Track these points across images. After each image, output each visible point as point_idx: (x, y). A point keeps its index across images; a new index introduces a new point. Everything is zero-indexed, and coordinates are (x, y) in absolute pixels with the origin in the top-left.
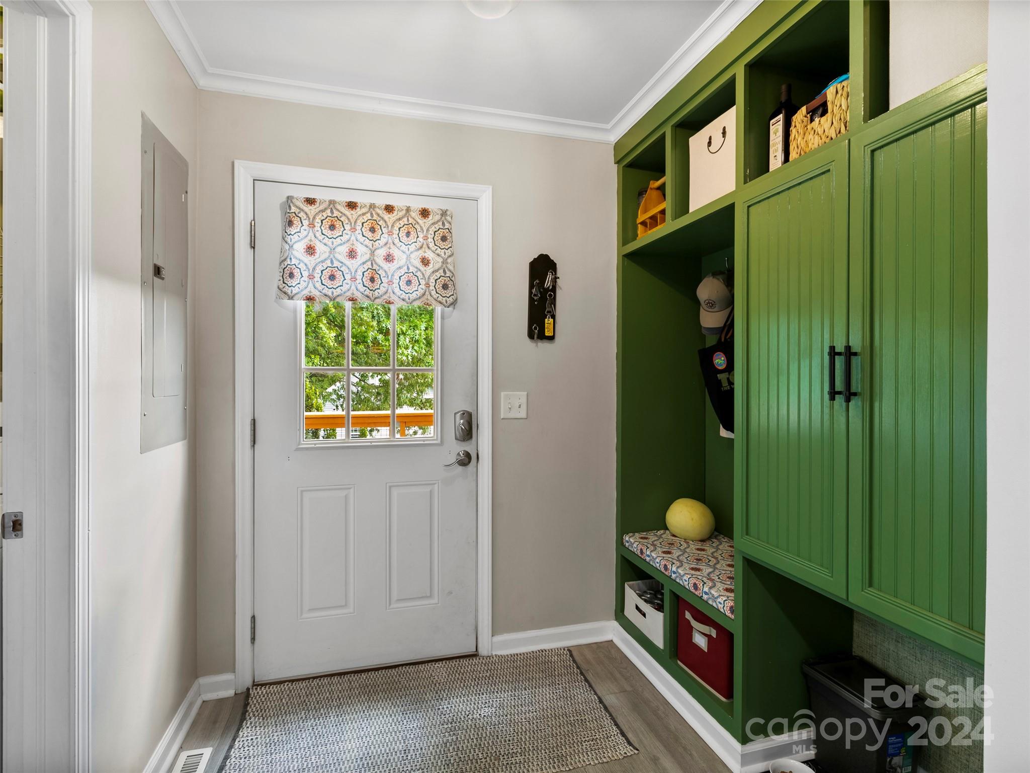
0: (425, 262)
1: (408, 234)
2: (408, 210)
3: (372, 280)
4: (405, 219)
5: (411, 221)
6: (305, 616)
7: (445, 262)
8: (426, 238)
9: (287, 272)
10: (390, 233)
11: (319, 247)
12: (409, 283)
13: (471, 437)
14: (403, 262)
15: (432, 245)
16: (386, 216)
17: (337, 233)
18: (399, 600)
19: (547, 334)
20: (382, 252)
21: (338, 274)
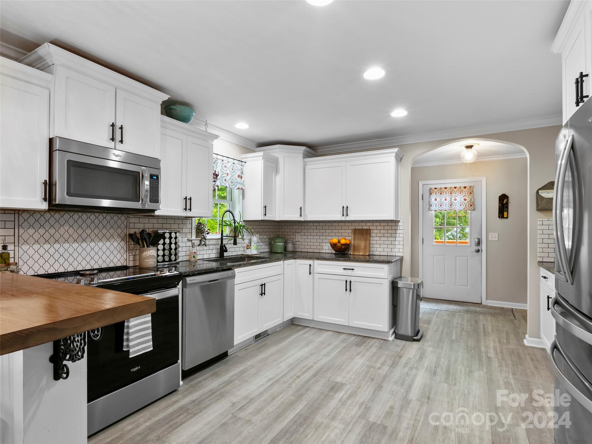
0: (465, 200)
1: (460, 193)
2: (460, 187)
3: (451, 205)
4: (460, 190)
5: (461, 190)
6: (434, 284)
7: (471, 199)
8: (465, 194)
9: (430, 205)
10: (456, 194)
11: (438, 199)
12: (461, 205)
13: (480, 245)
14: (459, 200)
15: (467, 195)
16: (455, 190)
17: (442, 195)
18: (458, 285)
19: (505, 216)
20: (454, 198)
21: (442, 205)
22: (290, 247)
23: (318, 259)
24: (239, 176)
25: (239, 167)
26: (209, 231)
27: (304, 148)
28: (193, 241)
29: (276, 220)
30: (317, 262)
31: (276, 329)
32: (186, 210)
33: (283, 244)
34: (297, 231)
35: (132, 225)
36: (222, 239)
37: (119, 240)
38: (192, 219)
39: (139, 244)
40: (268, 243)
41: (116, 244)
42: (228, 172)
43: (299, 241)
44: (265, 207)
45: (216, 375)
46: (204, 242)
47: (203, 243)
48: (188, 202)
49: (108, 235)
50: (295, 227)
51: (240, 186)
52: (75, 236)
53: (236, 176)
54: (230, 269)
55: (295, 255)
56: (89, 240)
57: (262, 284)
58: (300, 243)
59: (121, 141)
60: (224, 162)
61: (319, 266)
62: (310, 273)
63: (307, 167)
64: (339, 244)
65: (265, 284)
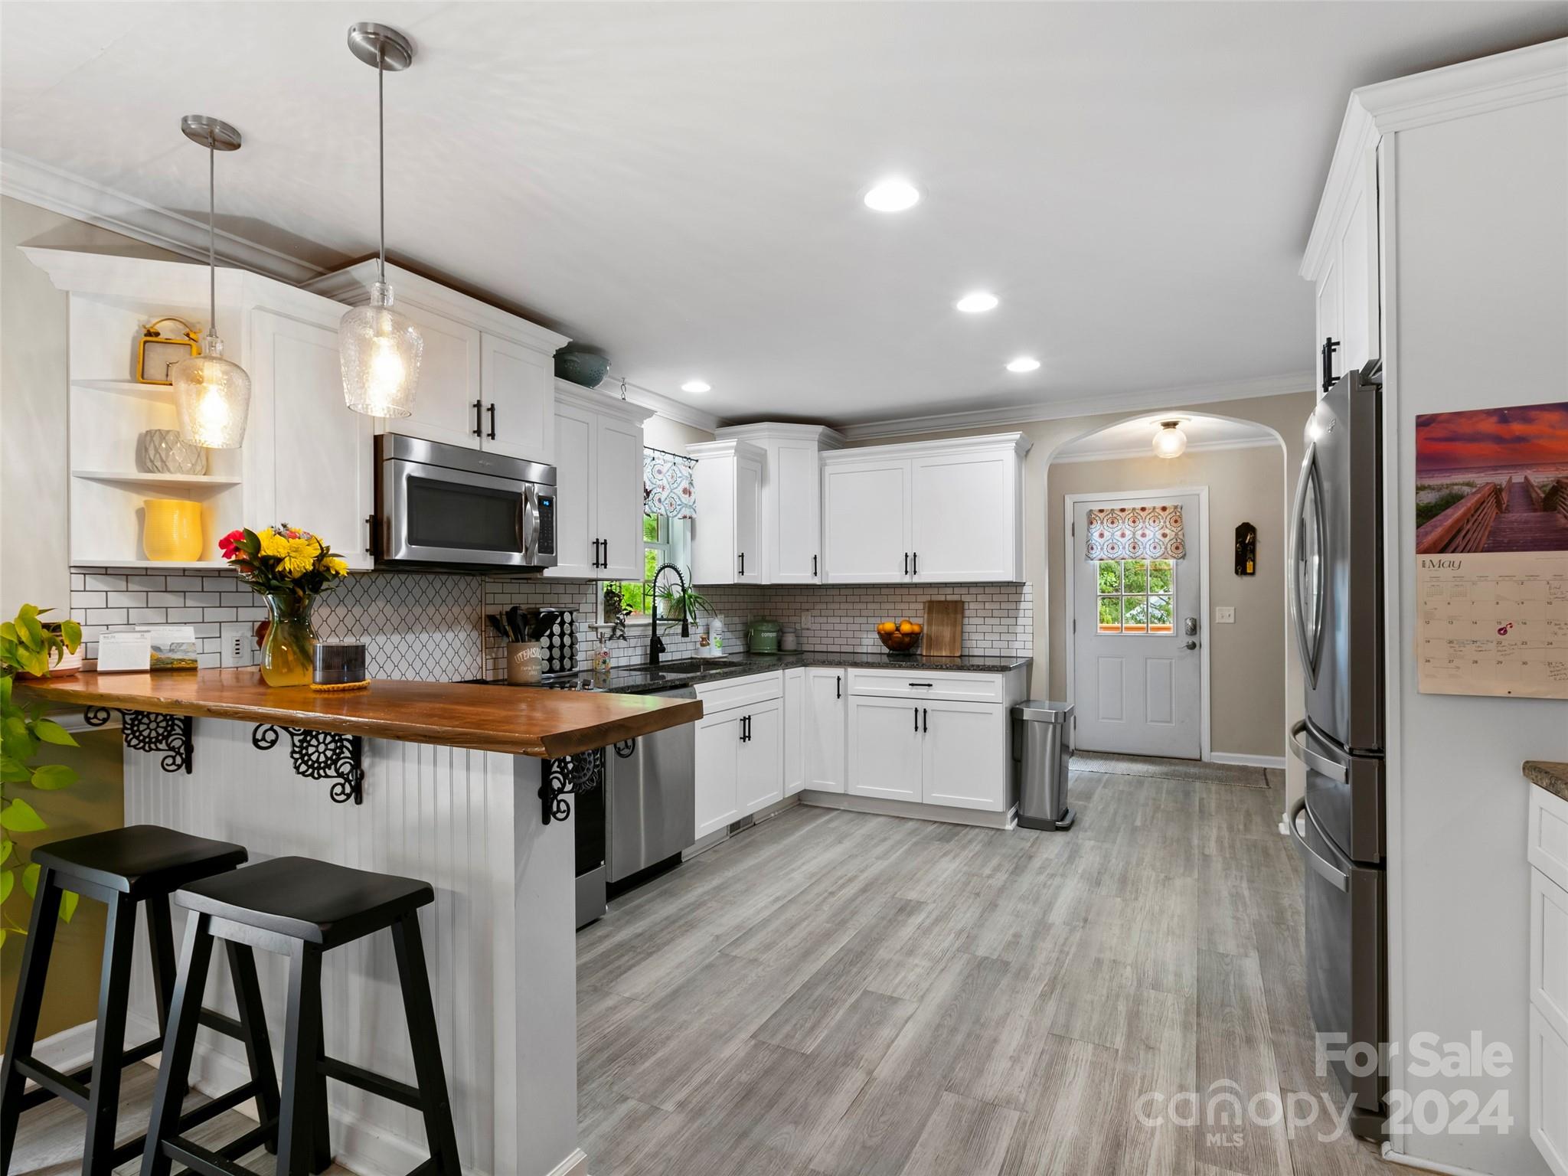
0: (1164, 535)
1: (1154, 521)
2: (1154, 508)
3: (1134, 548)
4: (1153, 514)
5: (1156, 514)
6: (1100, 720)
7: (1176, 534)
8: (1165, 522)
9: (1090, 546)
10: (1144, 522)
11: (1106, 534)
12: (1155, 548)
13: (1196, 633)
14: (1151, 537)
15: (1168, 526)
16: (1142, 513)
17: (1115, 525)
18: (1151, 721)
19: (1248, 571)
20: (1140, 532)
21: (1116, 546)
22: (790, 642)
23: (855, 665)
24: (685, 491)
25: (686, 471)
26: (629, 608)
27: (820, 428)
28: (600, 630)
29: (763, 583)
30: (852, 671)
31: (769, 815)
32: (597, 567)
33: (774, 634)
34: (805, 606)
35: (490, 599)
36: (654, 625)
37: (469, 627)
38: (596, 585)
39: (508, 636)
40: (741, 634)
41: (462, 635)
42: (665, 482)
43: (808, 629)
44: (742, 556)
45: (670, 894)
46: (621, 630)
47: (619, 633)
48: (602, 548)
49: (450, 618)
50: (798, 599)
51: (687, 512)
52: (396, 620)
53: (679, 491)
54: (684, 685)
55: (801, 658)
56: (418, 628)
57: (744, 717)
58: (810, 633)
59: (492, 435)
60: (657, 461)
61: (859, 680)
62: (839, 696)
63: (828, 470)
64: (897, 634)
65: (749, 718)
